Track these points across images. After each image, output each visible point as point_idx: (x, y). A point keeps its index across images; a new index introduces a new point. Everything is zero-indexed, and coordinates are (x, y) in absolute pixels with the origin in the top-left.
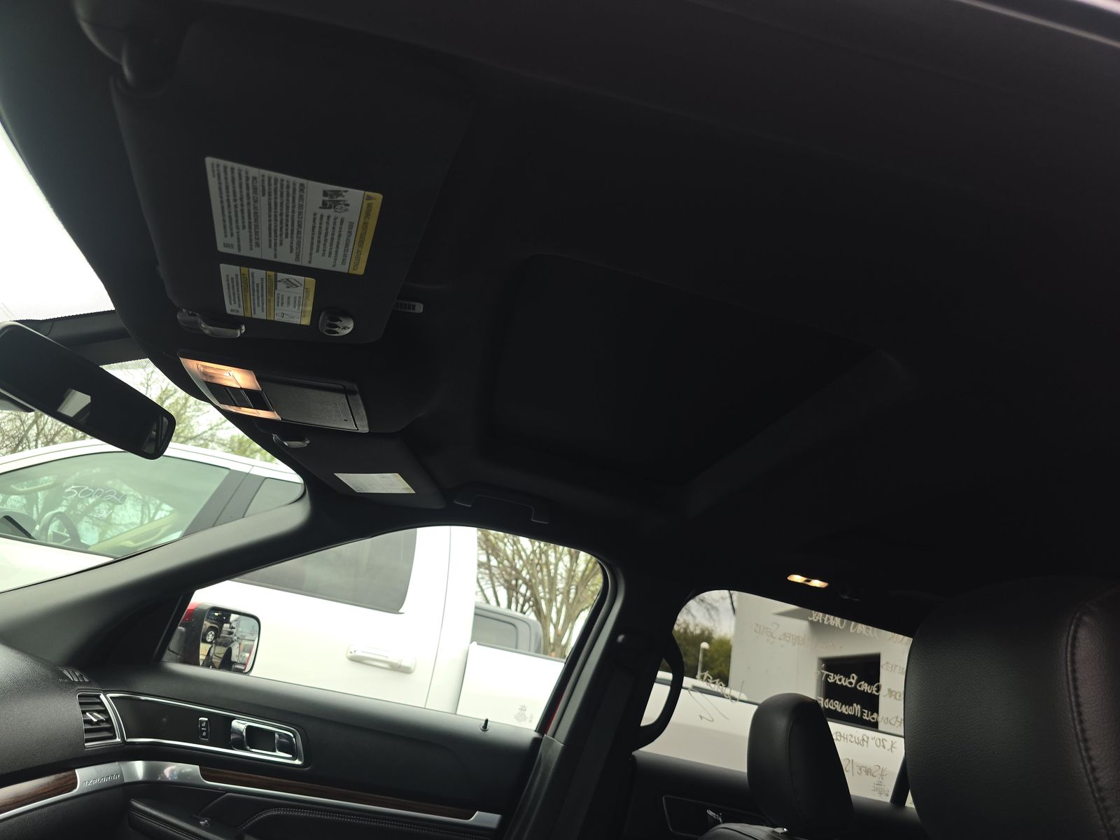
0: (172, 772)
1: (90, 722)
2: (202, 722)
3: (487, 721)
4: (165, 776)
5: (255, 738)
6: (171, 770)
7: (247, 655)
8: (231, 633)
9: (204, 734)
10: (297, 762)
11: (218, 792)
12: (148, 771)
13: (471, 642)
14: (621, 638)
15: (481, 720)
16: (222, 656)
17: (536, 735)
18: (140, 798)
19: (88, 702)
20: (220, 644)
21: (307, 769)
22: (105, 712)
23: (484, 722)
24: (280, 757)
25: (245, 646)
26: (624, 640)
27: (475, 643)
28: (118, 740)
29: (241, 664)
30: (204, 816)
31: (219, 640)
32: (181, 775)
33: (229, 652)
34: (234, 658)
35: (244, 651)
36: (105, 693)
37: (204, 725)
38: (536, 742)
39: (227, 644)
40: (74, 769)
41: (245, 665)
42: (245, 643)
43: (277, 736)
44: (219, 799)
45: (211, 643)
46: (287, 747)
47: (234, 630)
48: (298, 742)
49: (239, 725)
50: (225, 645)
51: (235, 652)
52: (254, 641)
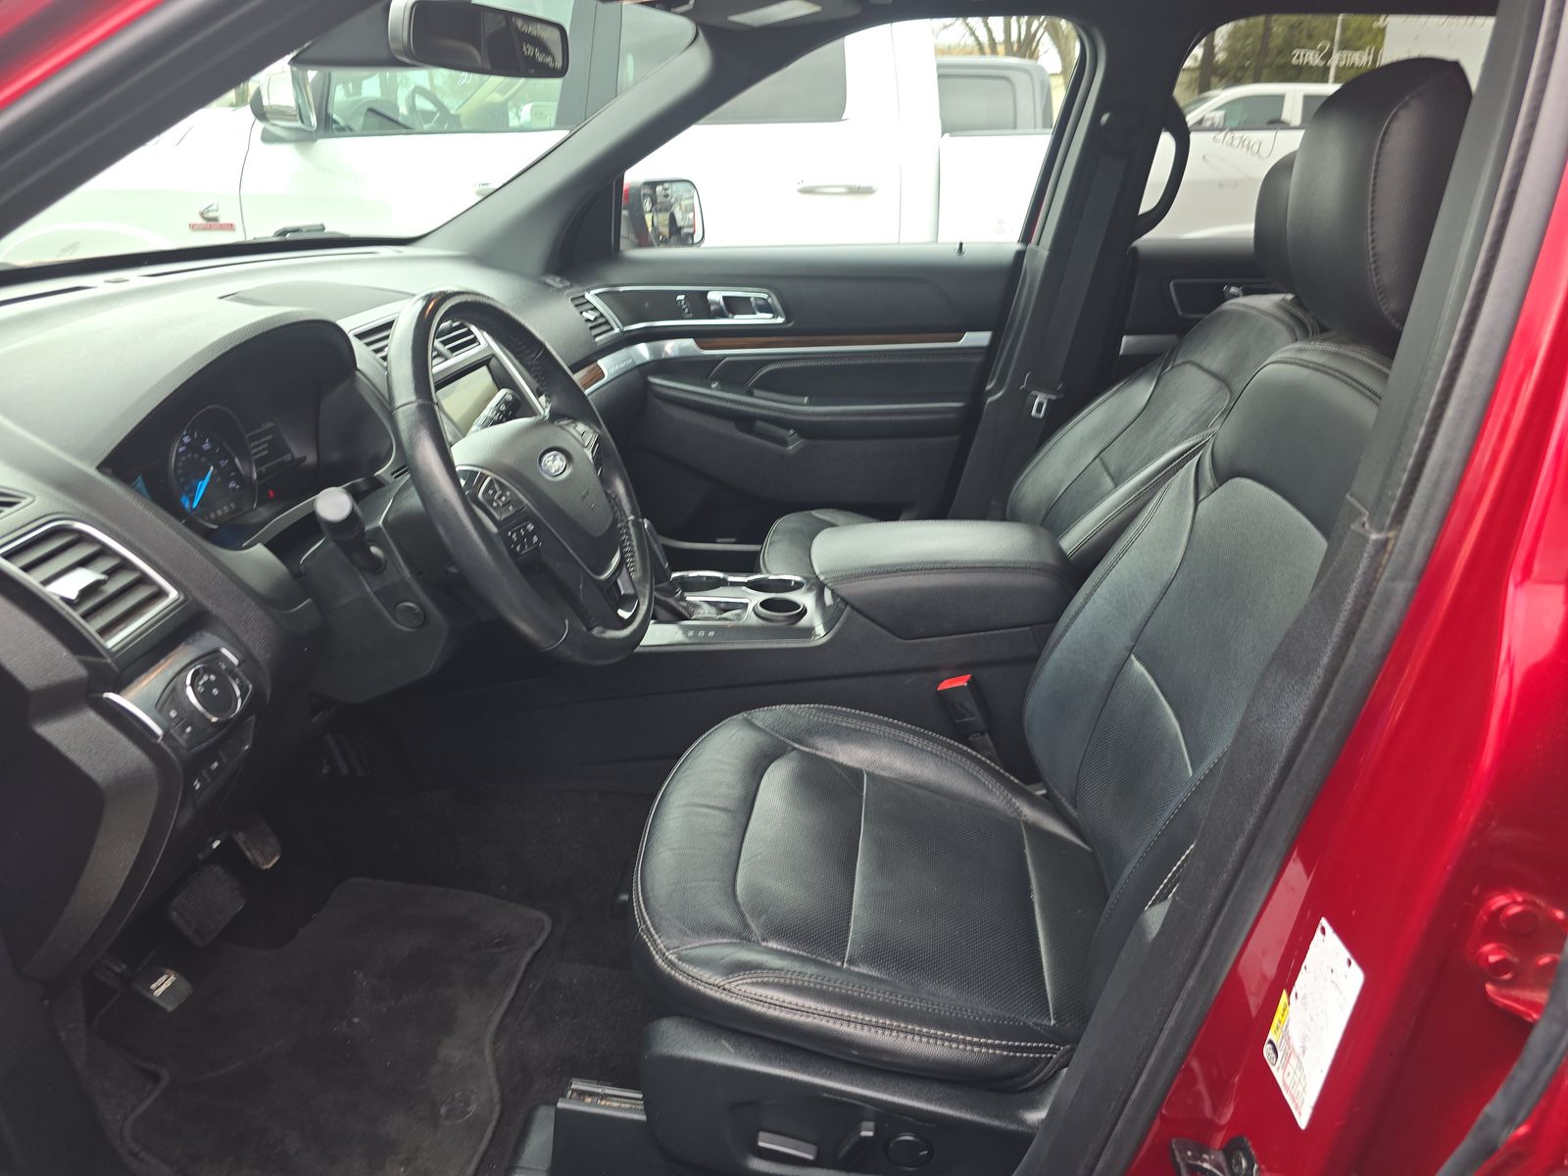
0: (672, 348)
1: (588, 320)
2: (681, 301)
3: (961, 244)
4: (667, 353)
5: (732, 306)
6: (671, 348)
7: (691, 215)
8: (667, 196)
9: (687, 311)
10: (780, 320)
11: (716, 360)
12: (652, 351)
13: (943, 135)
14: (1105, 118)
15: (955, 244)
16: (667, 222)
17: (1019, 247)
18: (655, 374)
19: (581, 303)
20: (661, 211)
21: (791, 324)
22: (594, 309)
23: (958, 246)
24: (762, 319)
25: (686, 206)
26: (1108, 120)
27: (947, 135)
28: (617, 330)
29: (688, 227)
30: (714, 380)
31: (659, 207)
32: (681, 349)
33: (672, 218)
34: (680, 223)
35: (687, 212)
36: (588, 290)
37: (683, 302)
38: (1020, 255)
39: (667, 208)
40: (596, 361)
41: (693, 226)
42: (685, 203)
43: (752, 299)
44: (718, 366)
45: (651, 211)
46: (766, 308)
47: (669, 192)
48: (774, 301)
49: (716, 296)
50: (666, 210)
51: (678, 216)
52: (692, 197)
